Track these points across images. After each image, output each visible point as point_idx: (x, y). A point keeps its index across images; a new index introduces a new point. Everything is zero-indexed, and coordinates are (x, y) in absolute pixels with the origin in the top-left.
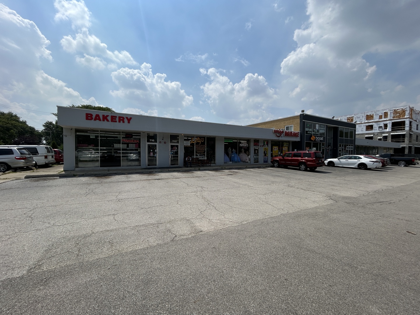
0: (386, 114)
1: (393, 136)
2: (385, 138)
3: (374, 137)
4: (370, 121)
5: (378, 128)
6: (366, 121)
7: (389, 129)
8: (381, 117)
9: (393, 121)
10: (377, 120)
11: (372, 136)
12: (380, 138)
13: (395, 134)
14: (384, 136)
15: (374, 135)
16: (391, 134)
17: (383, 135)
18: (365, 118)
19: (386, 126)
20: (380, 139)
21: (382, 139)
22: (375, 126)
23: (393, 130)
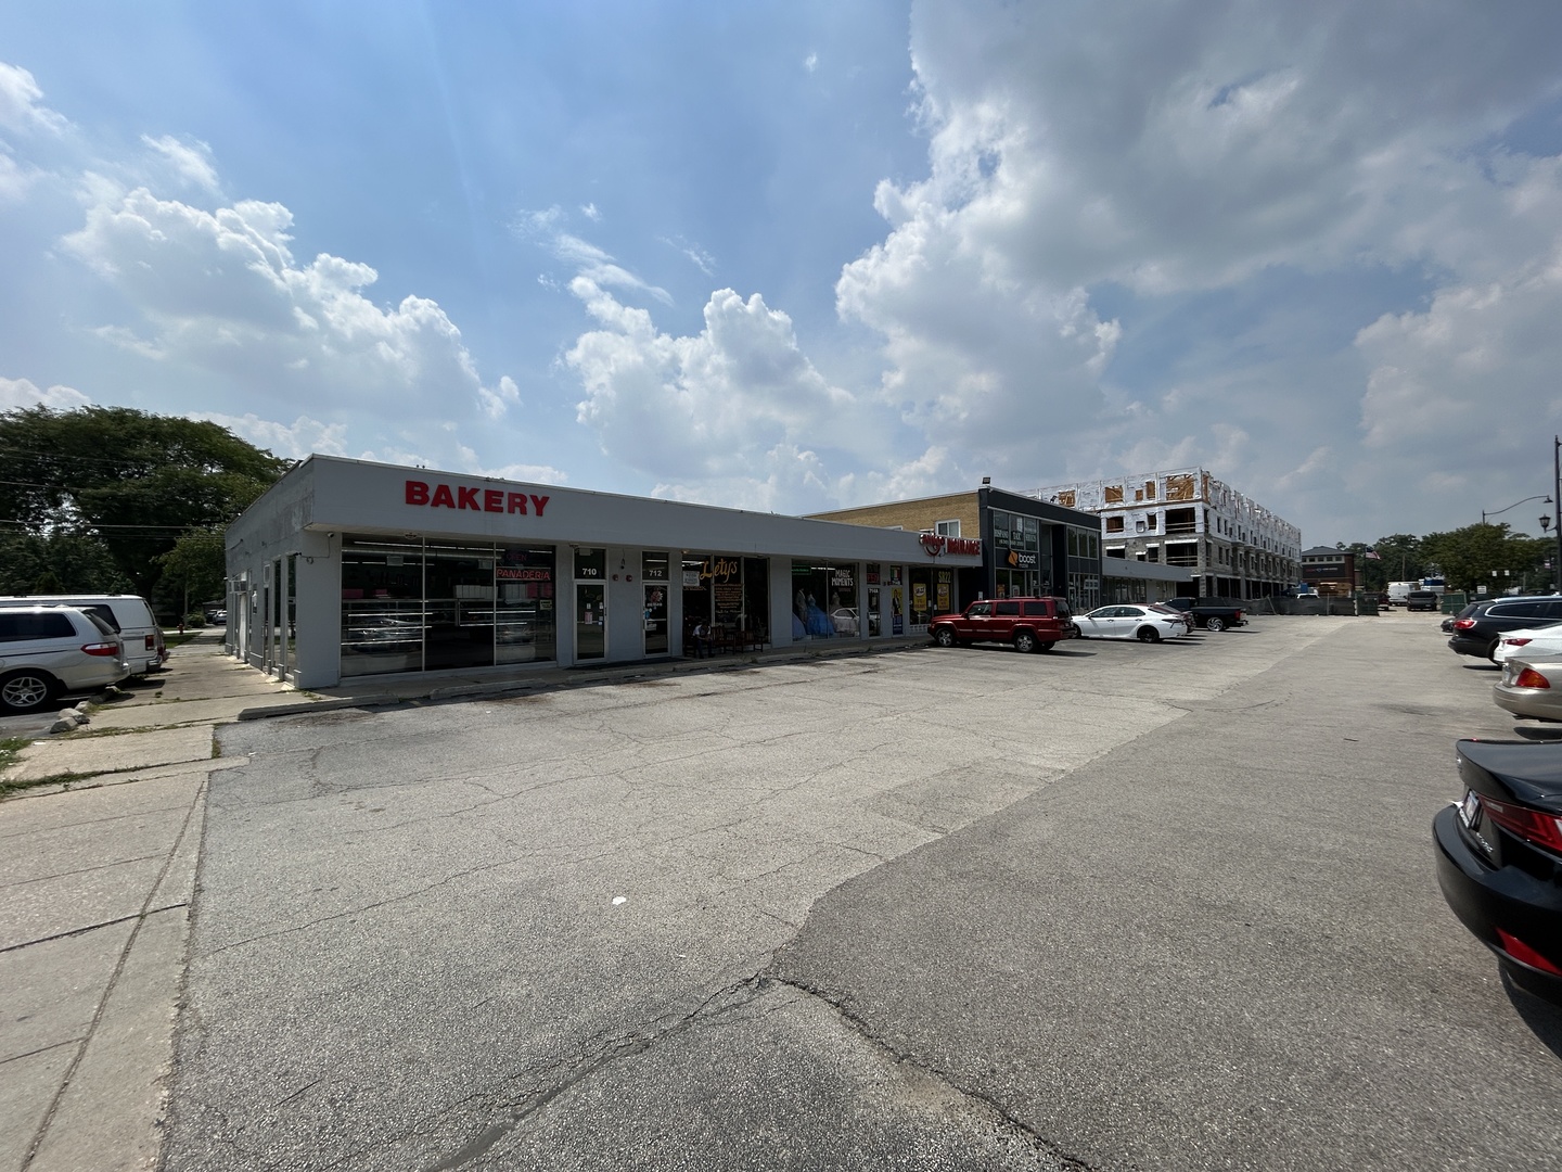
0: (1150, 487)
1: (1172, 549)
2: (1153, 552)
3: (1127, 550)
4: (1115, 506)
5: (1134, 526)
6: (1106, 506)
7: (1159, 530)
8: (1139, 496)
9: (1169, 508)
10: (1132, 503)
11: (1123, 547)
12: (1140, 553)
13: (1176, 542)
14: (1150, 549)
15: (1126, 544)
16: (1166, 542)
17: (1149, 545)
18: (1102, 495)
19: (1152, 519)
20: (1141, 558)
21: (1147, 558)
22: (1129, 521)
23: (1170, 533)
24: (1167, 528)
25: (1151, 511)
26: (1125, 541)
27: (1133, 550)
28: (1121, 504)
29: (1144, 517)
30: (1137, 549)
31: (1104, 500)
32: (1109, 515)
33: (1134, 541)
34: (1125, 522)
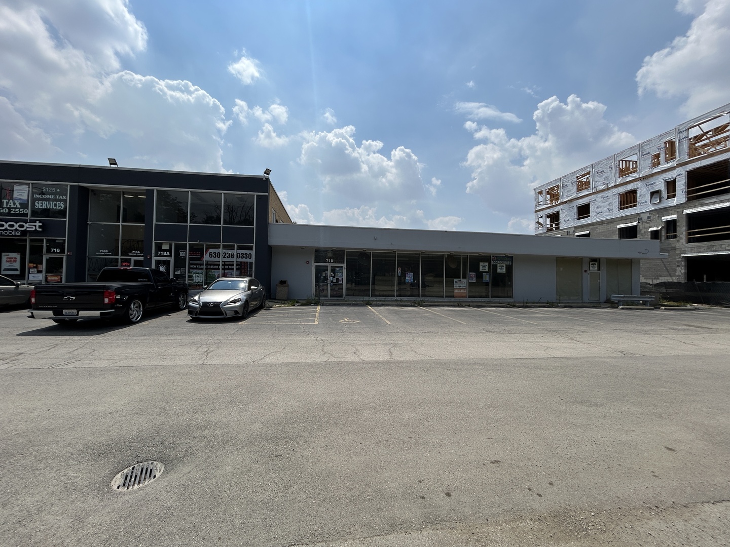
0: (671, 148)
1: (694, 221)
2: (671, 226)
3: (640, 227)
4: (629, 179)
5: (648, 198)
6: (619, 180)
7: (680, 197)
8: (655, 160)
9: (690, 167)
10: (646, 172)
11: (635, 223)
12: (655, 229)
13: (699, 209)
14: (667, 223)
15: (640, 220)
16: (686, 211)
17: (665, 218)
18: (615, 170)
22: (643, 193)
23: (693, 197)
24: (688, 193)
25: (669, 176)
26: (638, 216)
27: (647, 225)
28: (635, 176)
29: (660, 185)
30: (651, 224)
31: (617, 175)
32: (622, 190)
33: (648, 215)
34: (638, 195)
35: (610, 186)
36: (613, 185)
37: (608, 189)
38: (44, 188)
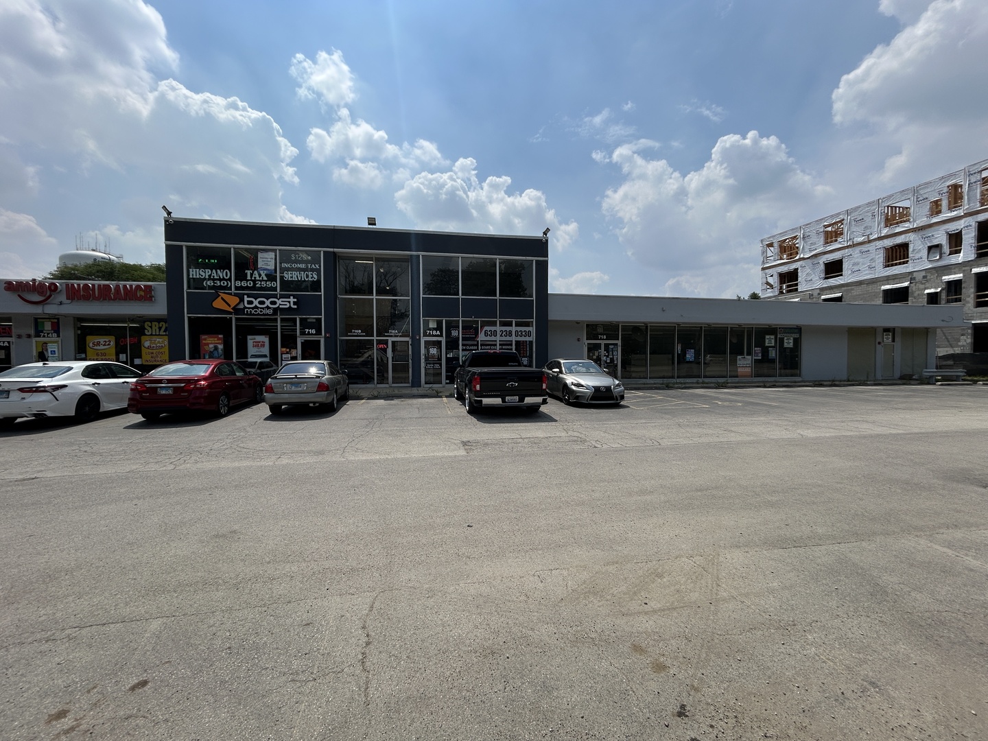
0: (955, 194)
3: (913, 288)
4: (898, 230)
5: (925, 254)
6: (885, 232)
7: (967, 252)
8: (936, 208)
9: (981, 218)
10: (923, 221)
11: (906, 284)
14: (949, 283)
15: (912, 280)
16: (976, 271)
17: (946, 278)
18: (879, 219)
19: (956, 240)
20: (933, 299)
21: (944, 296)
22: (918, 247)
23: (982, 256)
24: (979, 248)
25: (953, 227)
26: (910, 276)
27: (922, 286)
28: (907, 226)
29: (940, 237)
30: (927, 285)
31: (883, 224)
32: (889, 243)
33: (923, 274)
34: (911, 250)
35: (872, 238)
36: (876, 236)
37: (870, 241)
38: (293, 255)
